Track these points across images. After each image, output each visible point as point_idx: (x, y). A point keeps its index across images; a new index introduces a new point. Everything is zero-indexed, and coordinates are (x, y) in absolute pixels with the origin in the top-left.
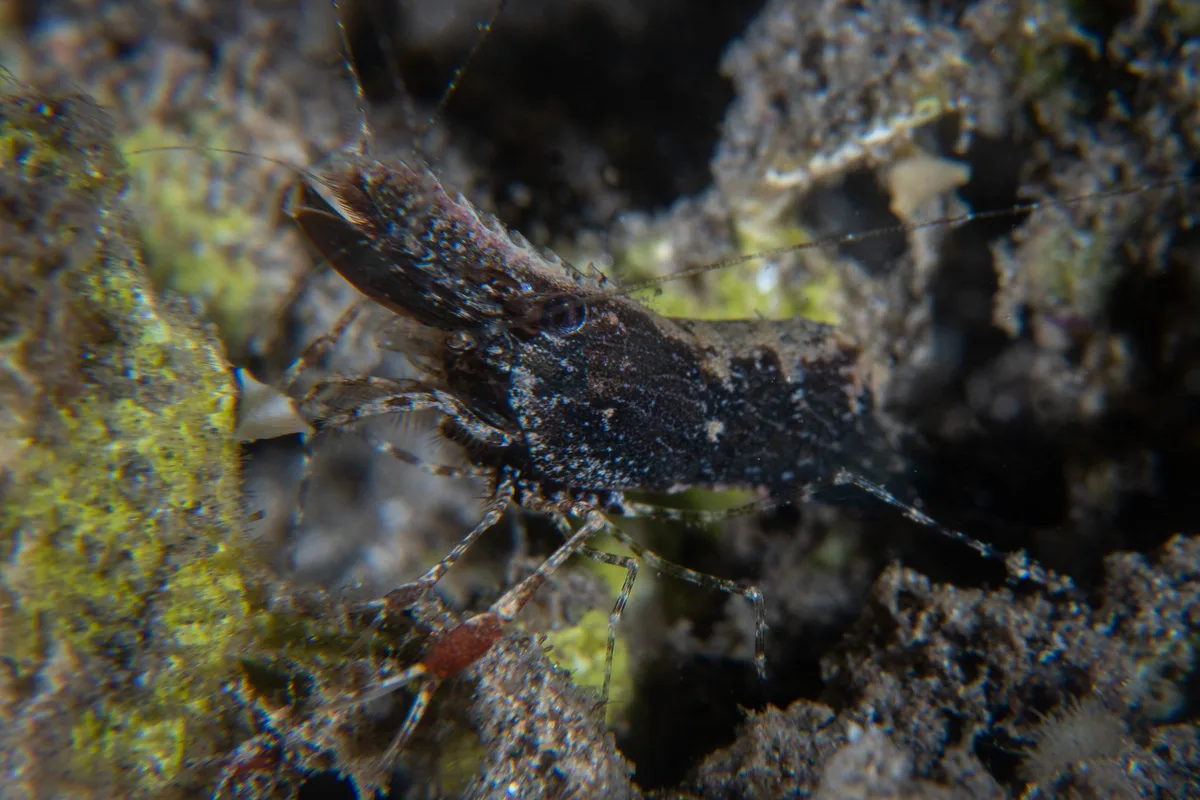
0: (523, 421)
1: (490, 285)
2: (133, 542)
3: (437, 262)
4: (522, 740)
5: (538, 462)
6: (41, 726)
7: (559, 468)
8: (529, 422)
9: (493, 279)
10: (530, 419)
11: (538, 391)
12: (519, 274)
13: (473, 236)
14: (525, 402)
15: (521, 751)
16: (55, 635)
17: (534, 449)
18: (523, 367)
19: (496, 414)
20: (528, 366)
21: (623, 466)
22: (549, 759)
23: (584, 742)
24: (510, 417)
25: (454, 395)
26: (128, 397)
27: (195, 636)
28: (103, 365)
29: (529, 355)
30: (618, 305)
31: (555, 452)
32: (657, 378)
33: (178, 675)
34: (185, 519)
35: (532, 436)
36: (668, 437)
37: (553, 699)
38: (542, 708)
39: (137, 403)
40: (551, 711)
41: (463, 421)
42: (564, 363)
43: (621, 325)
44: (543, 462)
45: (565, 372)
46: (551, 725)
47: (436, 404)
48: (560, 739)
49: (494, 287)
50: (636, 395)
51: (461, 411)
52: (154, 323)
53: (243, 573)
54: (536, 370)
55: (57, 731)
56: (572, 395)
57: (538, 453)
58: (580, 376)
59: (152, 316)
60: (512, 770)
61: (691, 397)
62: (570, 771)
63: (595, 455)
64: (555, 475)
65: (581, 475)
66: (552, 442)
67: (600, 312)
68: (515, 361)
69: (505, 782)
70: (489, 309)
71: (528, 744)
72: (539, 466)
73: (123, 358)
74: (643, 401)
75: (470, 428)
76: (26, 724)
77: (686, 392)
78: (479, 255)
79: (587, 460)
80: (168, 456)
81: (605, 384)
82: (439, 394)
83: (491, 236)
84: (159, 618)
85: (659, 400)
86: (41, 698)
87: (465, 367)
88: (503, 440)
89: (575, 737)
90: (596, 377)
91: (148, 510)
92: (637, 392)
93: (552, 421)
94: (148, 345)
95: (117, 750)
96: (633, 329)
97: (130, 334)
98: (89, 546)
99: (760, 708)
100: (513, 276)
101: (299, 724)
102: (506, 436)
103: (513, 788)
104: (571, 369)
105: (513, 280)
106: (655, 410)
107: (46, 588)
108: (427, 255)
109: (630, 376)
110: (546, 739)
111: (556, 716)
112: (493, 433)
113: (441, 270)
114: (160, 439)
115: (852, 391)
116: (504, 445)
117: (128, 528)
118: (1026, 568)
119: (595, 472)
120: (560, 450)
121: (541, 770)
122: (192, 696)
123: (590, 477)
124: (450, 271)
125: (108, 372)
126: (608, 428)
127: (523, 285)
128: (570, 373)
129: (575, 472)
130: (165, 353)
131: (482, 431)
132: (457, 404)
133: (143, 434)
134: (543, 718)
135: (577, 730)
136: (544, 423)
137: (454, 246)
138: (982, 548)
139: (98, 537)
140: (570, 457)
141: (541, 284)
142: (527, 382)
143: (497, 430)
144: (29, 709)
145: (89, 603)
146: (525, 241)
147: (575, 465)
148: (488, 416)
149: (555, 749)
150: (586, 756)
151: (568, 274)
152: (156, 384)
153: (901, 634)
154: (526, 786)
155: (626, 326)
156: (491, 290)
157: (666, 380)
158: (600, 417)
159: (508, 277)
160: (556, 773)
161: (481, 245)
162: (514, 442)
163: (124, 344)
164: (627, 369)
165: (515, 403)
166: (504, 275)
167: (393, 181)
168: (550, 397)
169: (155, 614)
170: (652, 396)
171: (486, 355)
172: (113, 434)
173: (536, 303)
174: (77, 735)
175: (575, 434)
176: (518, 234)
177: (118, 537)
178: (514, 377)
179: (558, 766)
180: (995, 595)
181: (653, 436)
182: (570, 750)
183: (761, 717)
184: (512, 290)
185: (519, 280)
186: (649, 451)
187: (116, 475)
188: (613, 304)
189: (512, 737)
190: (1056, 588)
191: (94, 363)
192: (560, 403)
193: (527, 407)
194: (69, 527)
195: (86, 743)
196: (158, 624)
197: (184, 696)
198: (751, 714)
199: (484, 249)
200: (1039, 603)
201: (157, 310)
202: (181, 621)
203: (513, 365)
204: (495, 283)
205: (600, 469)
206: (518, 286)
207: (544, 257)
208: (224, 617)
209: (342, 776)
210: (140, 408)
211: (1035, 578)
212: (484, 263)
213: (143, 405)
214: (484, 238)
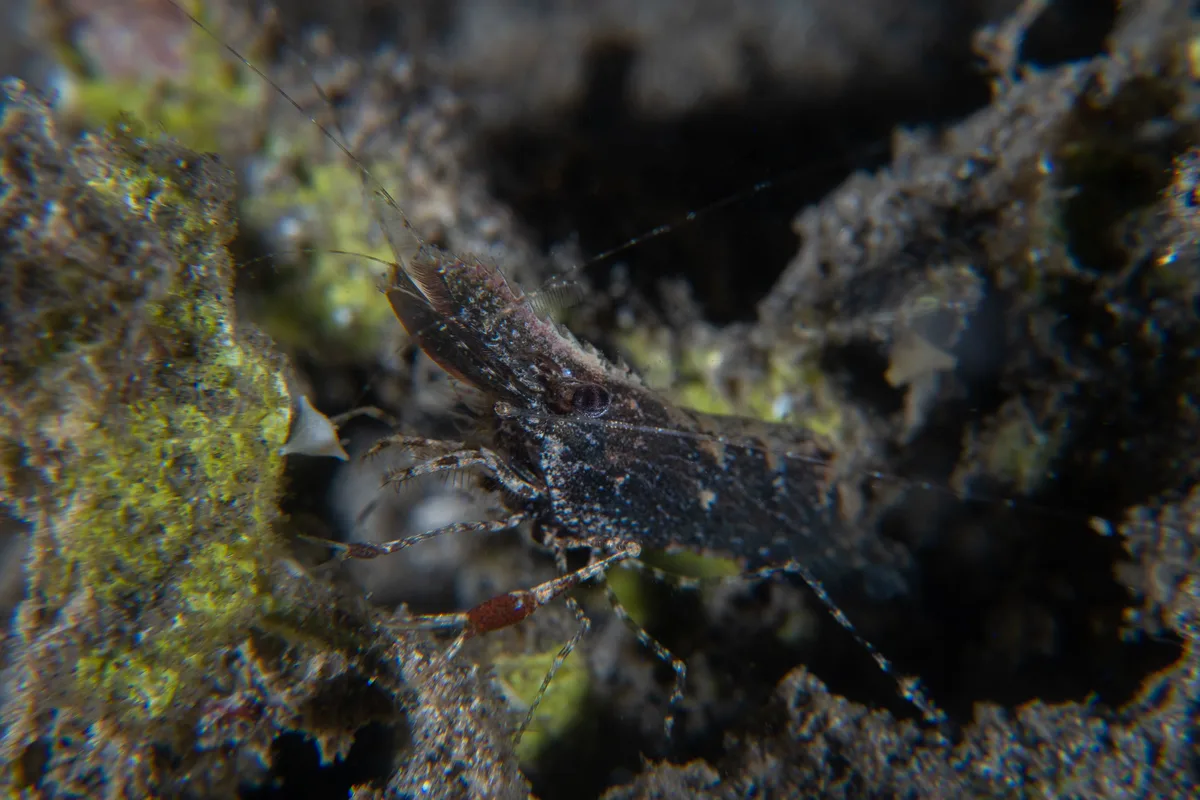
0: (549, 478)
1: (537, 365)
2: (169, 520)
3: (503, 343)
4: (441, 749)
5: (558, 514)
6: (51, 652)
7: (575, 520)
8: (554, 481)
9: (541, 361)
10: (555, 478)
11: (565, 457)
12: (561, 360)
13: (527, 325)
14: (553, 464)
15: (439, 757)
16: (83, 581)
17: (556, 503)
18: (554, 436)
19: (528, 472)
20: (559, 436)
21: (628, 526)
22: (458, 768)
23: (489, 761)
24: (540, 474)
25: (495, 452)
26: (193, 404)
27: (205, 604)
28: (176, 374)
29: (561, 427)
30: (639, 394)
31: (573, 507)
32: (663, 457)
33: (181, 632)
34: (218, 507)
35: (555, 492)
36: (667, 506)
37: (469, 721)
38: (459, 727)
39: (199, 409)
40: (466, 730)
41: (500, 475)
42: (588, 436)
43: (640, 411)
44: (562, 514)
45: (588, 444)
46: (464, 741)
47: (480, 460)
48: (471, 754)
49: (540, 368)
50: (644, 469)
51: (500, 467)
52: (230, 349)
53: (258, 561)
54: (565, 439)
55: (63, 659)
56: (592, 463)
57: (559, 506)
58: (600, 448)
59: (230, 343)
60: (428, 771)
61: (689, 475)
62: (471, 782)
63: (605, 514)
64: (570, 525)
65: (592, 528)
66: (570, 499)
67: (624, 398)
68: (548, 431)
69: (421, 780)
70: (535, 387)
71: (444, 752)
72: (558, 517)
73: (196, 372)
74: (650, 474)
75: (506, 482)
76: (39, 647)
77: (686, 472)
78: (531, 341)
79: (598, 516)
80: (217, 456)
81: (620, 457)
82: (486, 452)
83: (543, 327)
84: (175, 584)
85: (663, 476)
86: (57, 629)
87: (508, 429)
88: (532, 493)
89: (482, 755)
90: (613, 451)
91: (188, 496)
92: (645, 467)
93: (573, 482)
94: (220, 365)
95: (115, 683)
96: (649, 415)
97: (205, 354)
98: (130, 516)
99: (657, 761)
100: (557, 361)
101: (284, 689)
102: (534, 490)
103: (426, 785)
104: (594, 442)
105: (556, 365)
106: (659, 484)
107: (86, 542)
108: (495, 337)
109: (641, 452)
110: (459, 752)
111: (470, 736)
112: (524, 487)
113: (504, 350)
114: (212, 441)
115: (824, 487)
116: (532, 497)
117: (166, 508)
118: (912, 691)
119: (603, 527)
120: (576, 506)
121: (451, 775)
122: (191, 650)
123: (599, 530)
124: (511, 352)
125: (179, 381)
126: (618, 493)
127: (564, 369)
128: (593, 446)
129: (588, 525)
130: (231, 374)
131: (515, 484)
132: (497, 461)
133: (198, 435)
134: (460, 735)
135: (485, 750)
136: (566, 483)
137: (511, 331)
138: (883, 663)
139: (140, 509)
140: (585, 512)
141: (579, 370)
142: (556, 448)
143: (528, 485)
144: (44, 637)
145: (119, 562)
146: (569, 335)
147: (588, 520)
148: (522, 473)
149: (464, 761)
150: (486, 772)
151: (601, 364)
152: (218, 397)
153: (790, 727)
154: (437, 786)
155: (644, 411)
156: (537, 369)
157: (671, 460)
158: (612, 483)
159: (553, 361)
160: (461, 780)
161: (533, 334)
162: (540, 496)
163: (199, 361)
164: (640, 447)
165: (544, 464)
166: (548, 359)
167: (469, 275)
168: (574, 462)
169: (172, 580)
170: (657, 472)
171: (526, 422)
172: (172, 432)
173: (571, 387)
174: (82, 664)
175: (590, 494)
176: (564, 328)
177: (156, 514)
178: (546, 443)
179: (464, 775)
180: (875, 713)
181: (655, 504)
182: (476, 764)
183: (656, 769)
184: (554, 372)
185: (561, 365)
186: (650, 515)
187: (167, 464)
188: (635, 393)
189: (434, 745)
190: (930, 716)
191: (172, 372)
192: (581, 469)
193: (554, 469)
194: (116, 497)
195: (89, 674)
196: (172, 589)
197: (183, 650)
198: (649, 764)
199: (536, 337)
200: (910, 728)
201: (236, 340)
202: (196, 589)
203: (546, 434)
204: (541, 365)
205: (609, 525)
206: (559, 370)
207: (583, 348)
208: (234, 593)
209: (307, 739)
210: (201, 414)
211: (917, 703)
212: (534, 348)
213: (206, 412)
214: (536, 328)
